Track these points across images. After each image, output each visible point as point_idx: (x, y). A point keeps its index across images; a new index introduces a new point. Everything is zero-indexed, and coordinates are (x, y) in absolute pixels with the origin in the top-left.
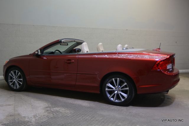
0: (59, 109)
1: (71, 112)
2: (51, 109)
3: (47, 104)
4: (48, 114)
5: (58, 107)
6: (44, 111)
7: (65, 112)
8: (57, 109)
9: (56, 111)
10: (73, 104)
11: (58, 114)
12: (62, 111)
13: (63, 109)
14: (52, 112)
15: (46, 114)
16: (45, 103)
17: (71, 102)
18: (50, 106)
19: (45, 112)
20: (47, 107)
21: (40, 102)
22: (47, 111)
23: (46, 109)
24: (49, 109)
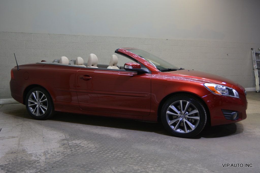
0: (79, 142)
1: (96, 146)
2: (69, 143)
3: (64, 135)
4: (64, 149)
5: (79, 139)
6: (59, 145)
7: (88, 147)
8: (77, 142)
9: (76, 146)
10: (100, 135)
11: (78, 150)
12: (83, 145)
13: (86, 142)
14: (69, 146)
15: (62, 149)
16: (61, 135)
17: (97, 132)
18: (68, 137)
19: (60, 147)
20: (63, 140)
21: (55, 132)
22: (64, 145)
23: (62, 142)
24: (65, 142)
